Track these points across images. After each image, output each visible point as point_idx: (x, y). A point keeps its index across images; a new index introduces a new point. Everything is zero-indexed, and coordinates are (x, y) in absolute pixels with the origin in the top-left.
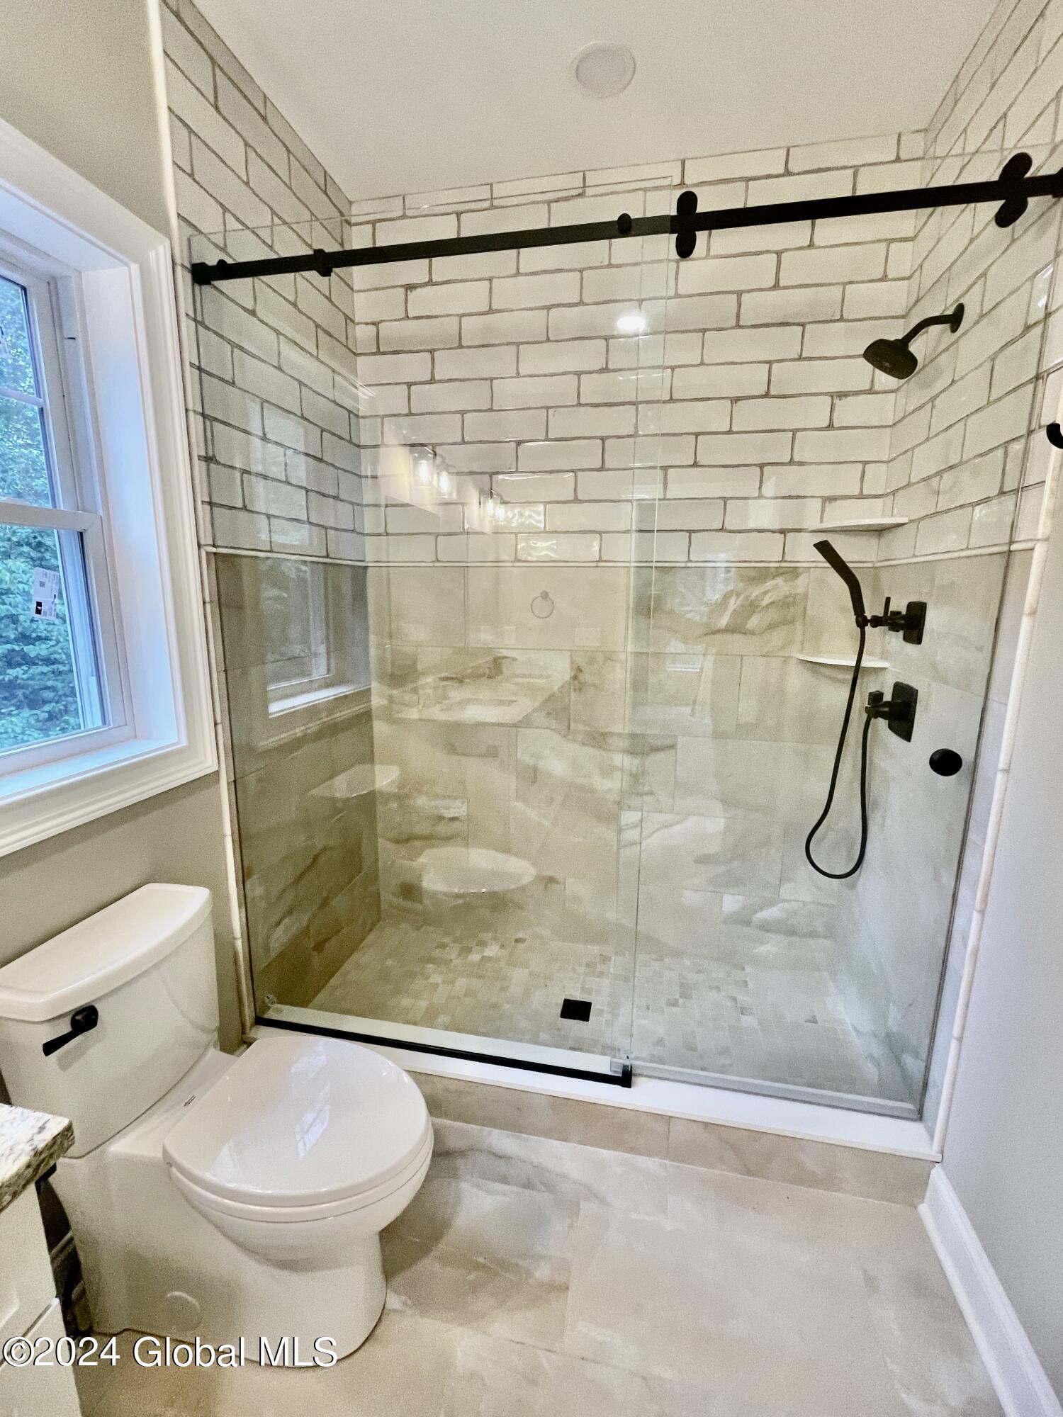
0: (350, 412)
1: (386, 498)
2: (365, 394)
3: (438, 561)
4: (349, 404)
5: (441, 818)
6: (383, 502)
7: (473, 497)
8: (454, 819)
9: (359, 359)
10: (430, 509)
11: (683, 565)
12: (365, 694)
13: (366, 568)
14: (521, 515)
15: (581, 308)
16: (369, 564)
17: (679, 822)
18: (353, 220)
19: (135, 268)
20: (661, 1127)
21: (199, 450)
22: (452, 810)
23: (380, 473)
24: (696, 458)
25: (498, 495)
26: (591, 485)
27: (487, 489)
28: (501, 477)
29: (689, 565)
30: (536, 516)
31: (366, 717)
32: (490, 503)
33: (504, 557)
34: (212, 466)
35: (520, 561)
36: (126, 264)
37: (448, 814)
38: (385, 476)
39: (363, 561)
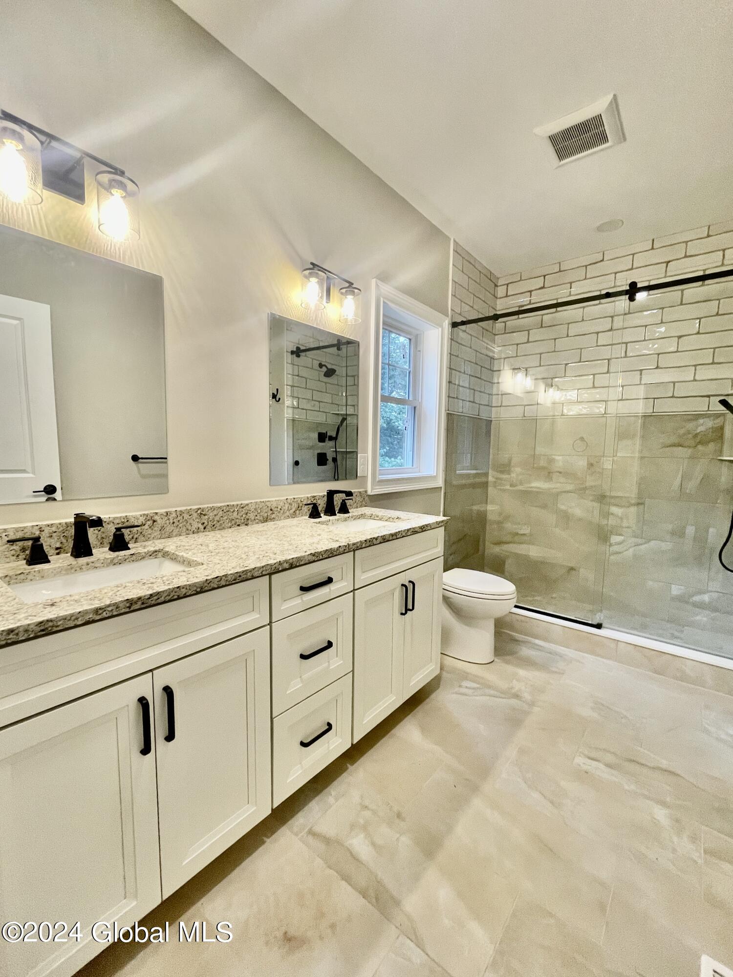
0: (491, 358)
1: (501, 392)
2: (497, 349)
3: (525, 417)
4: (491, 354)
5: (517, 534)
6: (500, 393)
7: (542, 387)
8: (524, 535)
9: (496, 337)
10: (519, 395)
11: (650, 414)
12: (486, 475)
13: (491, 421)
14: (566, 395)
15: (601, 305)
16: (493, 419)
17: (645, 543)
18: (499, 285)
19: (440, 329)
20: (613, 645)
21: (448, 380)
22: (522, 530)
23: (500, 381)
24: (658, 365)
25: (556, 385)
26: (601, 380)
27: (550, 383)
28: (556, 379)
29: (653, 414)
30: (573, 395)
31: (485, 485)
32: (551, 390)
33: (557, 414)
34: (450, 384)
35: (564, 415)
36: (437, 328)
37: (522, 532)
38: (502, 383)
39: (491, 418)
